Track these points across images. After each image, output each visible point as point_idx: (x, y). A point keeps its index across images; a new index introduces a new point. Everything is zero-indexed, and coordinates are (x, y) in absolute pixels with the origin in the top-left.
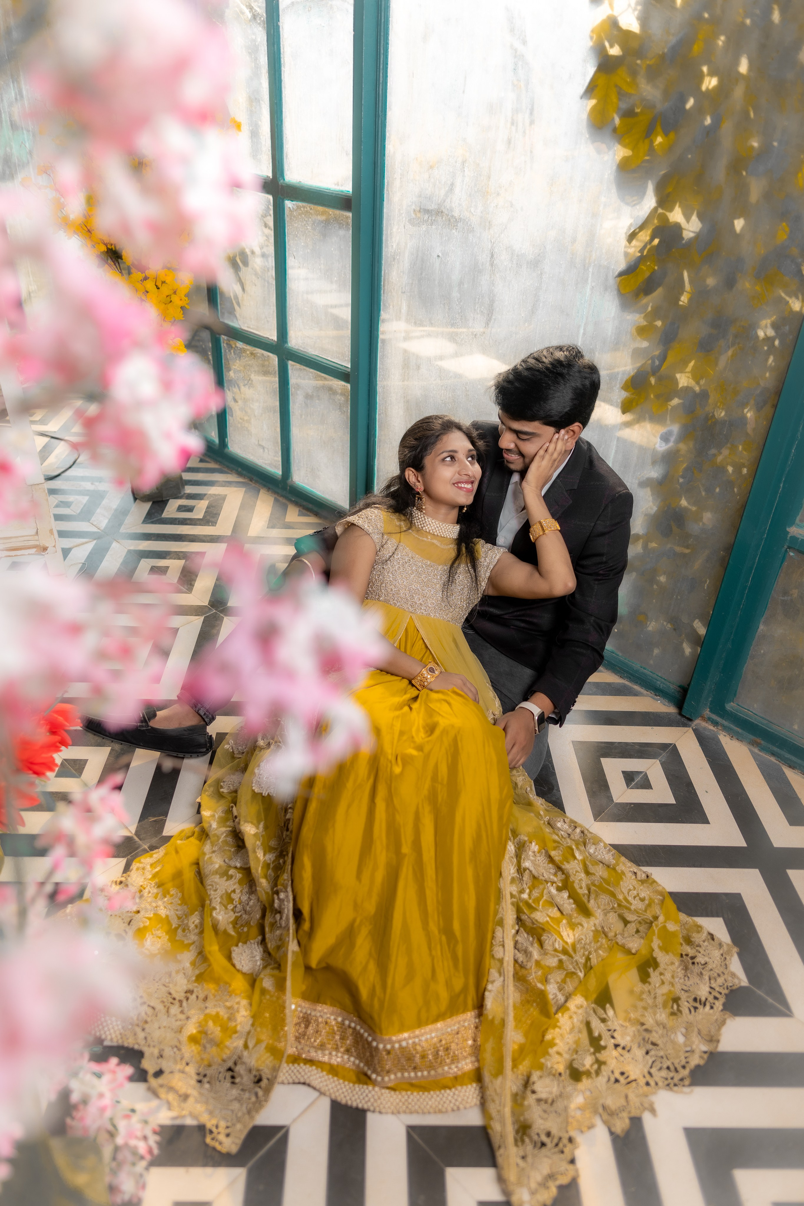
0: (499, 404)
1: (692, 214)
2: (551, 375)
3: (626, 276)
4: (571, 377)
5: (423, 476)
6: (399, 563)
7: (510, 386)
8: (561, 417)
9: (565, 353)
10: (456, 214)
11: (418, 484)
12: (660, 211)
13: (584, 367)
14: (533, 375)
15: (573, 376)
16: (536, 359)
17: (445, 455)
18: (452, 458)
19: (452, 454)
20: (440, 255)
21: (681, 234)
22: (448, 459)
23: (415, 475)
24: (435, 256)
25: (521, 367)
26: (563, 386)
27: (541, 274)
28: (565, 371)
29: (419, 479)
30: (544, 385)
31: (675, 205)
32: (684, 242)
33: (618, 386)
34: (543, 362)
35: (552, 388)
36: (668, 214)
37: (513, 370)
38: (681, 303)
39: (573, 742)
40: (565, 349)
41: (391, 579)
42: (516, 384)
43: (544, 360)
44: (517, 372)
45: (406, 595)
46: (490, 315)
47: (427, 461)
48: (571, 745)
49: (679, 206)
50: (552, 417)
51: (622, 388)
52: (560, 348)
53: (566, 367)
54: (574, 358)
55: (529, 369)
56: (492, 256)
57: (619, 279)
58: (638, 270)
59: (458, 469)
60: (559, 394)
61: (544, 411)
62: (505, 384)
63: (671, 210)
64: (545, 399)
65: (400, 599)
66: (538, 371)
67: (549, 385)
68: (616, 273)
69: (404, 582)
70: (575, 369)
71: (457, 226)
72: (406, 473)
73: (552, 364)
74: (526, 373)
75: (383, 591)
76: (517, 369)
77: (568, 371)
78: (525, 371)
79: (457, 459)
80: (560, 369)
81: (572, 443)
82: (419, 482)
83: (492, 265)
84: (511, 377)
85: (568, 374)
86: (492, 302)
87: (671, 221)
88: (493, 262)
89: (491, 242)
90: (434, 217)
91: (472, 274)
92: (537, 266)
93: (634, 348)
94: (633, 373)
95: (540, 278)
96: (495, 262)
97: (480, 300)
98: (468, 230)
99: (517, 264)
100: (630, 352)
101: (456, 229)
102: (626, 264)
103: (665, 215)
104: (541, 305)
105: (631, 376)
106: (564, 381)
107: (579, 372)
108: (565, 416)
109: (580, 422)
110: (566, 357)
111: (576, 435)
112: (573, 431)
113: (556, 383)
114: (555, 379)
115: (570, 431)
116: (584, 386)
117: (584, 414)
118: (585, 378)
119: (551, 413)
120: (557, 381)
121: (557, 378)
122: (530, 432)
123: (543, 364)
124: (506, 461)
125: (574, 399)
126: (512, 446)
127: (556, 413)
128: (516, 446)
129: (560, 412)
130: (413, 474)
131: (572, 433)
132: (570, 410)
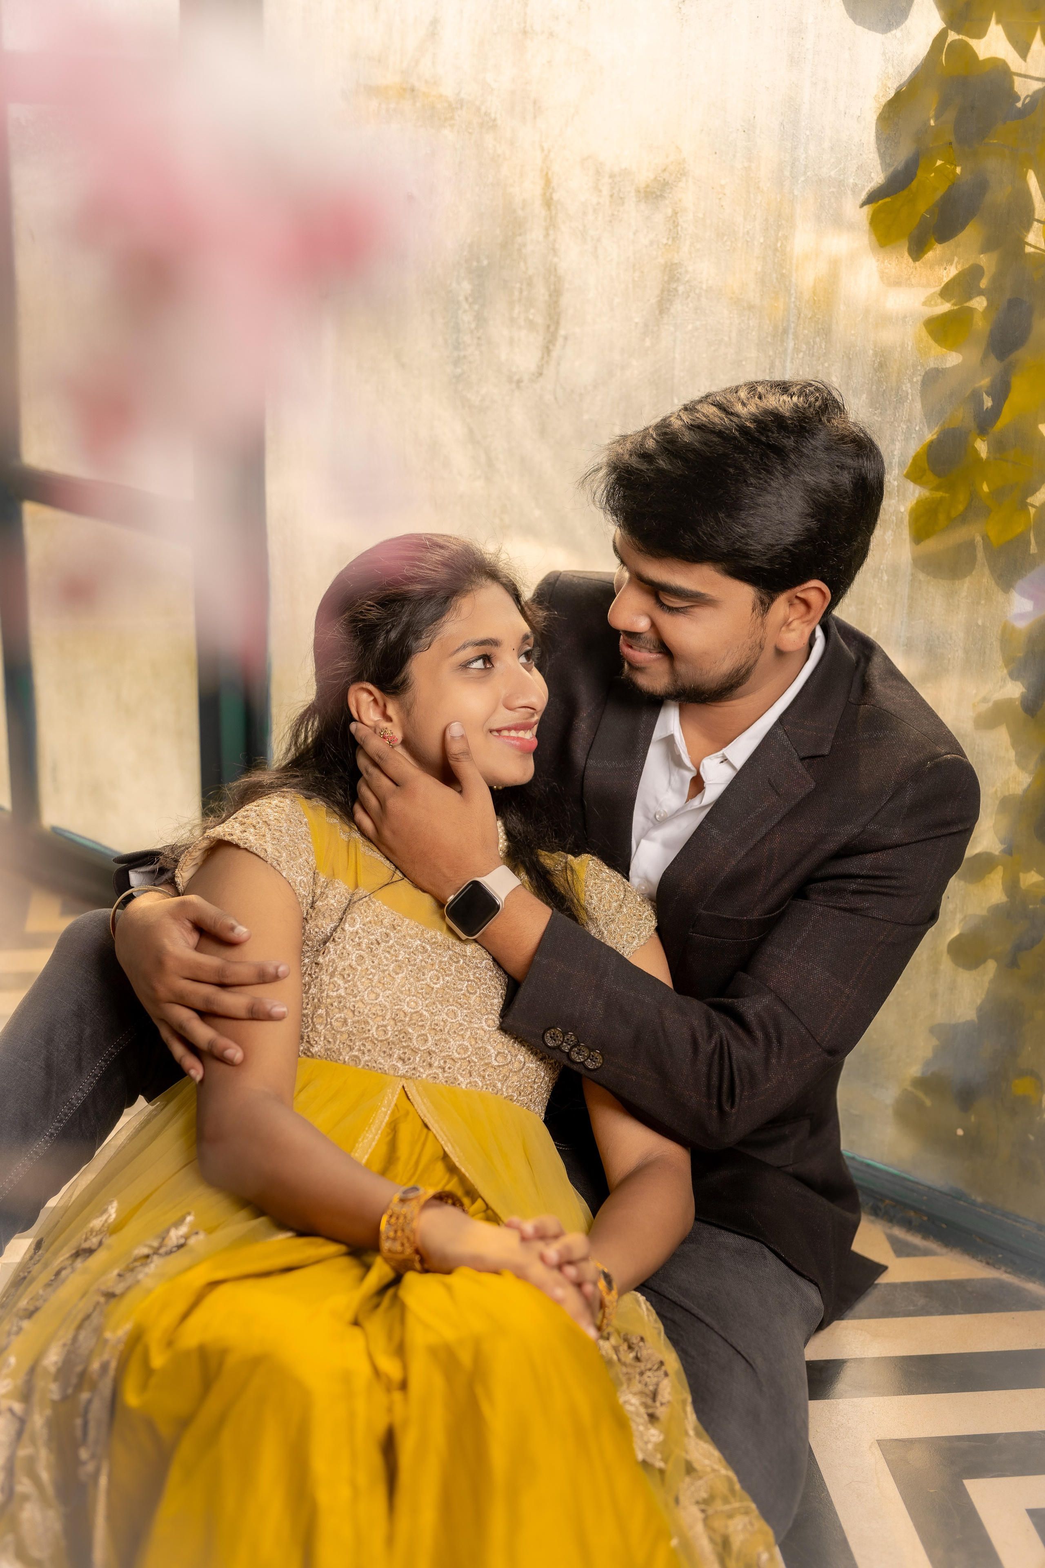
0: (614, 511)
1: (1033, 36)
2: (751, 449)
3: (887, 200)
4: (804, 460)
5: (401, 707)
6: (359, 944)
7: (644, 466)
8: (771, 561)
9: (795, 399)
10: (448, 93)
11: (385, 724)
12: (953, 36)
13: (842, 439)
14: (706, 444)
15: (808, 457)
16: (720, 406)
17: (468, 651)
18: (488, 661)
19: (486, 649)
20: (414, 191)
21: (1011, 87)
22: (477, 664)
23: (375, 701)
25: (680, 423)
26: (782, 480)
27: (675, 213)
28: (790, 442)
29: (392, 712)
30: (731, 470)
31: (989, 20)
32: (1019, 105)
34: (738, 416)
35: (753, 480)
36: (973, 43)
37: (657, 427)
38: (1028, 250)
39: (879, 1442)
40: (795, 389)
41: (342, 992)
42: (662, 463)
43: (739, 408)
44: (665, 434)
45: (385, 1032)
46: (552, 329)
47: (418, 668)
48: (878, 1453)
49: (998, 22)
50: (746, 556)
51: (908, 476)
52: (784, 387)
53: (792, 432)
54: (817, 413)
55: (697, 427)
56: (547, 180)
57: (870, 208)
58: (914, 183)
59: (504, 693)
60: (769, 498)
61: (727, 539)
62: (634, 462)
63: (980, 33)
64: (733, 507)
65: (369, 1046)
66: (720, 434)
67: (745, 471)
68: (862, 197)
69: (378, 996)
70: (820, 439)
71: (452, 118)
72: (352, 699)
73: (755, 419)
74: (687, 437)
75: (320, 1028)
76: (669, 425)
77: (796, 442)
78: (687, 433)
79: (496, 664)
80: (775, 437)
81: (803, 633)
82: (389, 719)
83: (548, 203)
84: (650, 444)
85: (797, 450)
86: (555, 294)
87: (981, 57)
88: (551, 198)
89: (543, 150)
90: (393, 106)
91: (498, 231)
92: (661, 196)
93: (926, 373)
94: (930, 436)
95: (674, 220)
96: (556, 197)
97: (525, 293)
98: (481, 125)
99: (611, 196)
100: (916, 383)
101: (452, 126)
102: (884, 170)
103: (967, 46)
104: (681, 289)
105: (925, 443)
106: (785, 467)
107: (828, 449)
108: (785, 558)
109: (823, 580)
110: (796, 408)
111: (812, 614)
112: (806, 603)
113: (764, 470)
114: (762, 459)
115: (796, 601)
116: (836, 486)
117: (833, 560)
118: (842, 467)
119: (747, 544)
120: (766, 465)
121: (768, 457)
122: (691, 591)
123: (735, 419)
124: (626, 665)
125: (808, 515)
126: (642, 624)
127: (759, 547)
128: (653, 625)
129: (770, 545)
130: (372, 698)
131: (802, 608)
132: (795, 544)
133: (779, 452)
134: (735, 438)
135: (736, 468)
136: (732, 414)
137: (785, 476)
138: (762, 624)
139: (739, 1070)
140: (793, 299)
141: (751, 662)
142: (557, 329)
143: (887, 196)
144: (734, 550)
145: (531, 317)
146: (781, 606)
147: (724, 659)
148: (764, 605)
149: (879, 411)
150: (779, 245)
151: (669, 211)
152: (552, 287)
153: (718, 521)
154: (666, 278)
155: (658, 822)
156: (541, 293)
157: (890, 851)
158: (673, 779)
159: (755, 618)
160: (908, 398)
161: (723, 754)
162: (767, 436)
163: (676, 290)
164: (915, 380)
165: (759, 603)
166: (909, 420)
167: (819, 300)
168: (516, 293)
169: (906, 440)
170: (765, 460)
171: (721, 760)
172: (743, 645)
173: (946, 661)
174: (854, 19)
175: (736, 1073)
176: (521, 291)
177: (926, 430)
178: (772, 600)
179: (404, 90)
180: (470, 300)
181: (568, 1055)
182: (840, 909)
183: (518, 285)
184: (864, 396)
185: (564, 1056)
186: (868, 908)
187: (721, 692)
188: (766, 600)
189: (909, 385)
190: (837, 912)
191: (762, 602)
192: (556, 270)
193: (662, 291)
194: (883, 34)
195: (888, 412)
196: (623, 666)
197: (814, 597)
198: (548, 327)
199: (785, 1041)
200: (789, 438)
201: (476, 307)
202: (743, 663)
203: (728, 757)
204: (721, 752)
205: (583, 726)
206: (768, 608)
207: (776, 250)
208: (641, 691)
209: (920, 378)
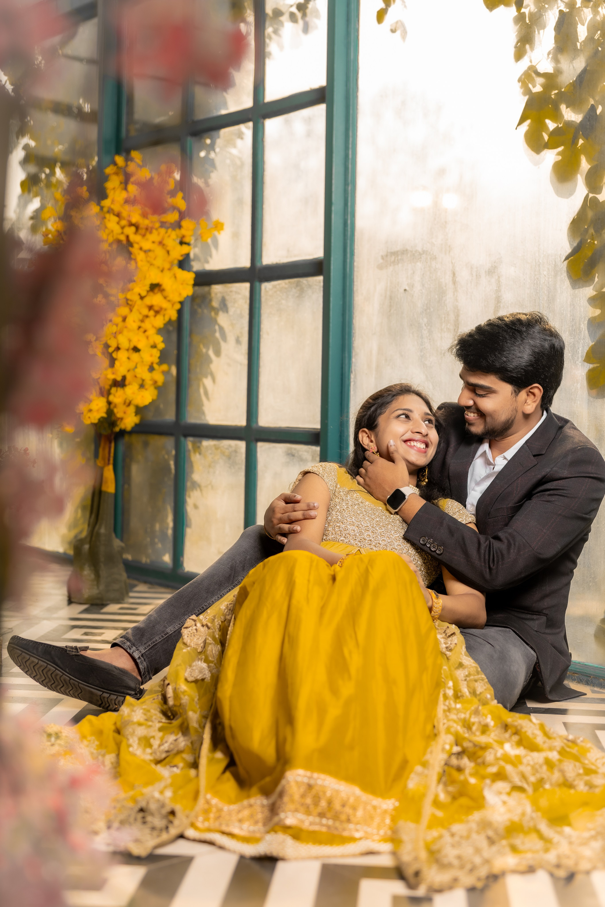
2: (509, 331)
3: (572, 258)
4: (530, 336)
5: (376, 436)
6: (348, 504)
10: (419, 249)
11: (371, 444)
12: (591, 195)
13: (546, 331)
17: (400, 412)
18: (407, 417)
19: (406, 412)
20: (407, 288)
22: (404, 416)
24: (402, 290)
27: (499, 277)
28: (524, 329)
29: (373, 439)
33: (580, 359)
36: (597, 196)
40: (529, 315)
41: (339, 517)
45: (354, 531)
46: (456, 330)
47: (381, 420)
50: (507, 370)
51: (585, 361)
53: (526, 326)
56: (454, 274)
57: (566, 262)
58: (582, 250)
59: (411, 427)
61: (499, 363)
63: (600, 192)
65: (348, 535)
68: (564, 258)
69: (352, 519)
71: (421, 258)
72: (360, 436)
73: (511, 321)
75: (330, 529)
77: (527, 329)
79: (411, 419)
80: (519, 327)
81: (533, 406)
82: (372, 441)
83: (454, 282)
85: (527, 332)
86: (457, 316)
87: (601, 201)
88: (455, 281)
89: (452, 263)
90: (400, 257)
91: (436, 296)
92: (494, 272)
93: (589, 319)
94: (591, 344)
95: (498, 281)
96: (457, 280)
97: (446, 318)
98: (431, 259)
99: (477, 276)
100: (586, 324)
101: (420, 261)
102: (571, 247)
103: (596, 198)
104: (502, 305)
105: (590, 346)
106: (521, 337)
107: (539, 333)
108: (522, 372)
109: (539, 384)
110: (528, 319)
111: (536, 398)
112: (534, 394)
113: (513, 338)
114: (512, 334)
115: (530, 394)
116: (542, 346)
117: (543, 376)
118: (545, 340)
119: (507, 365)
120: (514, 336)
121: (515, 334)
122: (486, 386)
123: (504, 322)
124: (467, 424)
125: (530, 355)
126: (471, 403)
127: (512, 366)
128: (475, 403)
129: (516, 366)
130: (367, 435)
131: (532, 396)
132: (526, 366)
133: (520, 332)
134: (503, 327)
135: (502, 337)
136: (503, 320)
137: (522, 341)
138: (516, 400)
139: (497, 553)
140: (541, 301)
141: (513, 417)
142: (458, 330)
143: (572, 256)
144: (502, 367)
145: (448, 327)
146: (523, 394)
147: (502, 415)
148: (517, 393)
149: (573, 337)
150: (535, 282)
151: (497, 277)
152: (456, 314)
153: (495, 355)
154: (496, 302)
155: (478, 484)
156: (452, 317)
157: (564, 480)
158: (487, 470)
159: (512, 397)
160: (583, 330)
161: (504, 455)
162: (515, 327)
163: (500, 306)
164: (585, 323)
165: (514, 392)
166: (584, 339)
167: (550, 300)
168: (443, 319)
169: (583, 347)
170: (514, 334)
171: (503, 458)
172: (509, 409)
173: (602, 432)
174: (557, 195)
175: (495, 553)
176: (445, 318)
177: (590, 341)
178: (520, 391)
179: (404, 251)
180: (427, 325)
181: (430, 548)
182: (543, 501)
183: (444, 316)
184: (567, 332)
185: (428, 549)
186: (554, 501)
187: (502, 431)
188: (517, 390)
189: (583, 325)
190: (541, 502)
191: (515, 391)
192: (457, 307)
193: (495, 308)
194: (567, 198)
195: (576, 337)
196: (466, 425)
197: (536, 391)
198: (455, 329)
199: (517, 544)
200: (524, 327)
201: (429, 327)
202: (510, 417)
203: (506, 457)
204: (503, 454)
205: (451, 450)
206: (518, 394)
207: (535, 284)
208: (472, 434)
209: (587, 322)
